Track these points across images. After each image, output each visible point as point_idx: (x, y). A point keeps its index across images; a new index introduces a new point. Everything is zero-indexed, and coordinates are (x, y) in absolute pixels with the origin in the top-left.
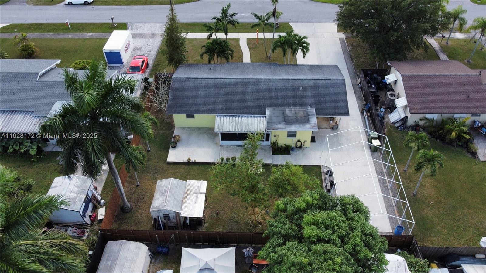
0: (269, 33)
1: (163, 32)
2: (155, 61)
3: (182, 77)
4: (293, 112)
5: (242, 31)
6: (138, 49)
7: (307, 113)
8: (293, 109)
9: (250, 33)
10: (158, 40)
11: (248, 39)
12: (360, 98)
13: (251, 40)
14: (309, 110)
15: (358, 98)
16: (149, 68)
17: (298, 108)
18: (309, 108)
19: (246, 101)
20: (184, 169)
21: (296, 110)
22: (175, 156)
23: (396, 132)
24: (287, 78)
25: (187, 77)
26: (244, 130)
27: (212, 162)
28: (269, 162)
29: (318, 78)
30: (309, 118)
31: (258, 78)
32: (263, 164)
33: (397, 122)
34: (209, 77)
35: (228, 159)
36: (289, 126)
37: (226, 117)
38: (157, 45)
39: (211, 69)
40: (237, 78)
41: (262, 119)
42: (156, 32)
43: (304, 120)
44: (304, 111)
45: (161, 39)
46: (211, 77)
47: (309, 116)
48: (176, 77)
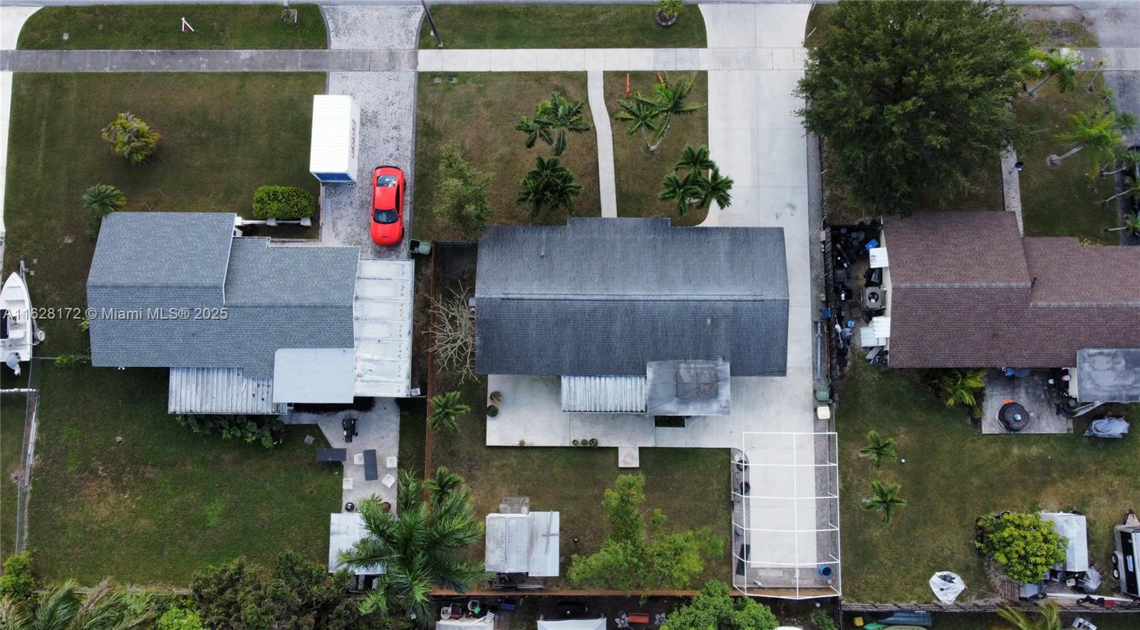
0: (653, 49)
1: (413, 46)
2: (416, 164)
3: (494, 296)
4: (692, 371)
5: (592, 40)
6: (370, 120)
7: (716, 376)
8: (692, 365)
9: (610, 47)
10: (407, 81)
11: (607, 75)
12: (819, 281)
13: (612, 78)
14: (719, 368)
15: (814, 280)
16: (408, 192)
17: (701, 361)
18: (720, 361)
19: (611, 348)
20: (515, 457)
21: (698, 366)
22: (499, 432)
23: (864, 370)
24: (685, 298)
25: (503, 296)
26: (611, 406)
27: (559, 445)
28: (650, 443)
29: (741, 298)
30: (717, 388)
31: (632, 298)
32: (640, 448)
33: (872, 348)
34: (543, 297)
35: (584, 442)
36: (684, 407)
37: (578, 378)
38: (407, 100)
39: (542, 257)
40: (594, 297)
41: (639, 381)
42: (396, 44)
43: (709, 392)
44: (712, 368)
45: (413, 73)
46: (548, 297)
47: (719, 383)
48: (482, 296)
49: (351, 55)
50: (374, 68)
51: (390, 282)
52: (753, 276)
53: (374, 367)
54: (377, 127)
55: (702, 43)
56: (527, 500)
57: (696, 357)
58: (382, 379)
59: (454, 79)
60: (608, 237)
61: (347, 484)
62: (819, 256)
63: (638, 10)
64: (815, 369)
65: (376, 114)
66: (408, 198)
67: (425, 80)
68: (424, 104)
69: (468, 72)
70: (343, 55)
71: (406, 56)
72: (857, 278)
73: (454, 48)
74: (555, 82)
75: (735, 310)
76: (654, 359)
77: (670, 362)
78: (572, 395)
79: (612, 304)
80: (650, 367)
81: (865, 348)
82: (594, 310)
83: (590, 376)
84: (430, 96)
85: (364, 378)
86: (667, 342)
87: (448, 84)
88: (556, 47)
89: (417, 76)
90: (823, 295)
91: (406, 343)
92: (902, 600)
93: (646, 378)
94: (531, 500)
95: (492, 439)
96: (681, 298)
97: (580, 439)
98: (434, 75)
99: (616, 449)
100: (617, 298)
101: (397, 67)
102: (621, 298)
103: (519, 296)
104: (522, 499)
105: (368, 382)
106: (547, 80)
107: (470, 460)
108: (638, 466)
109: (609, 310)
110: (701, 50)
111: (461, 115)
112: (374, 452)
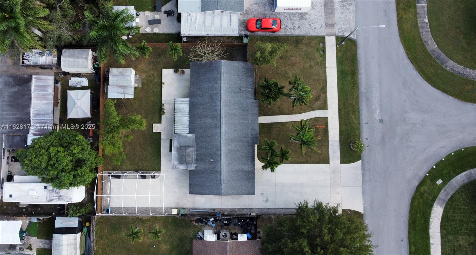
0: (339, 139)
1: (337, 34)
2: (283, 37)
3: (222, 68)
4: (191, 153)
5: (343, 112)
6: (302, 17)
7: (189, 163)
8: (193, 153)
9: (339, 120)
10: (321, 32)
11: (326, 119)
12: (233, 212)
13: (325, 121)
14: (192, 165)
15: (233, 210)
16: (271, 34)
17: (195, 157)
18: (195, 165)
20: (158, 81)
21: (193, 156)
22: (168, 74)
23: (194, 231)
24: (222, 150)
25: (222, 72)
26: (177, 119)
27: (162, 99)
28: (163, 137)
29: (222, 174)
30: (184, 164)
31: (222, 127)
32: (161, 132)
33: (203, 234)
34: (222, 89)
35: (164, 109)
36: (176, 149)
37: (188, 105)
38: (312, 32)
39: (240, 89)
40: (222, 111)
41: (187, 131)
42: (337, 27)
43: (182, 160)
44: (192, 162)
45: (324, 35)
46: (222, 91)
47: (186, 165)
48: (222, 63)
49: (332, 8)
50: (326, 18)
51: (229, 25)
52: (233, 180)
53: (193, 20)
54: (299, 20)
55: (342, 162)
56: (140, 86)
57: (197, 155)
58: (188, 24)
59: (322, 52)
60: (249, 117)
61: (147, 13)
62: (244, 212)
63: (357, 133)
64: (194, 209)
65: (305, 19)
66: (268, 34)
67: (322, 40)
68: (310, 39)
69: (325, 58)
70: (332, 4)
71: (332, 31)
72: (235, 229)
73: (337, 51)
74: (322, 96)
75: (217, 172)
76: (196, 137)
77: (195, 144)
78: (181, 103)
79: (219, 118)
80: (193, 135)
81: (203, 232)
82: (216, 111)
83: (189, 110)
84: (314, 42)
85: (189, 16)
86: (203, 142)
87: (320, 49)
88: (338, 96)
89: (323, 36)
90: (227, 213)
91: (203, 33)
92: (96, 243)
93: (188, 133)
94: (140, 88)
95: (165, 71)
96: (222, 148)
97: (165, 107)
98: (324, 43)
99: (161, 123)
100: (222, 120)
101: (327, 28)
102: (222, 122)
103: (222, 79)
104: (141, 84)
105: (187, 18)
106: (323, 92)
107: (157, 62)
108: (153, 132)
109: (217, 117)
110: (339, 161)
111: (306, 55)
112: (160, 23)
